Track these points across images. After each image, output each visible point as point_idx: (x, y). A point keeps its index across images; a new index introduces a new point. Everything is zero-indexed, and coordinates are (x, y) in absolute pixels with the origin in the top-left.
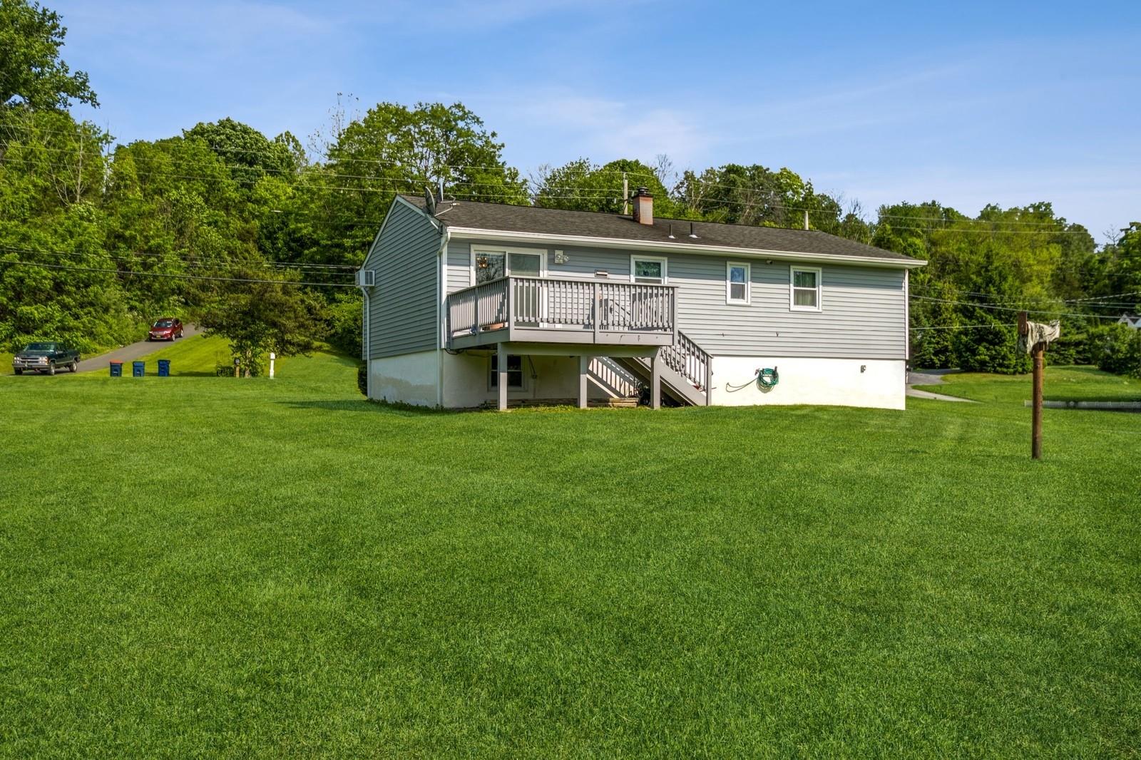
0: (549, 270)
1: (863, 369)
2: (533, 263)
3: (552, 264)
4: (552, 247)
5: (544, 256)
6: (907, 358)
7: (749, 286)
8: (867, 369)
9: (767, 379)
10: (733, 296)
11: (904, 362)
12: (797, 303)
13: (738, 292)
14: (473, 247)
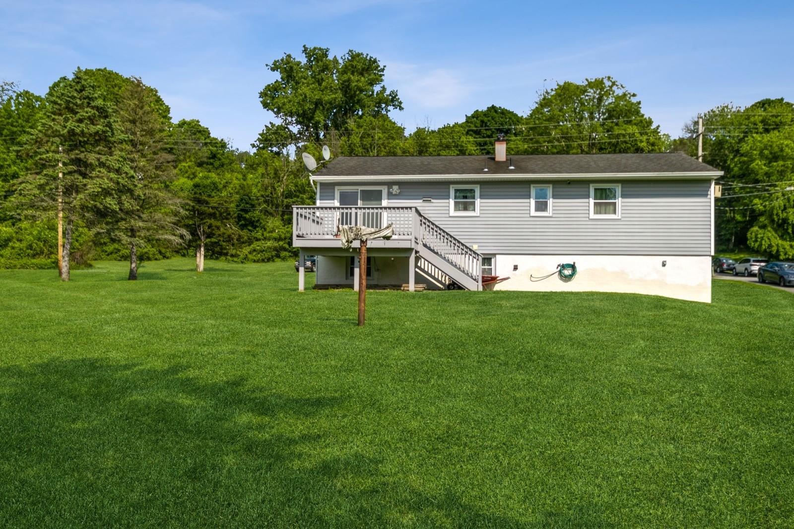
0: (388, 199)
1: (664, 265)
2: (378, 196)
3: (391, 196)
4: (390, 184)
5: (385, 190)
6: (713, 253)
7: (550, 202)
8: (667, 264)
9: (567, 272)
10: (537, 210)
11: (710, 258)
12: (596, 213)
13: (542, 206)
14: (337, 188)
